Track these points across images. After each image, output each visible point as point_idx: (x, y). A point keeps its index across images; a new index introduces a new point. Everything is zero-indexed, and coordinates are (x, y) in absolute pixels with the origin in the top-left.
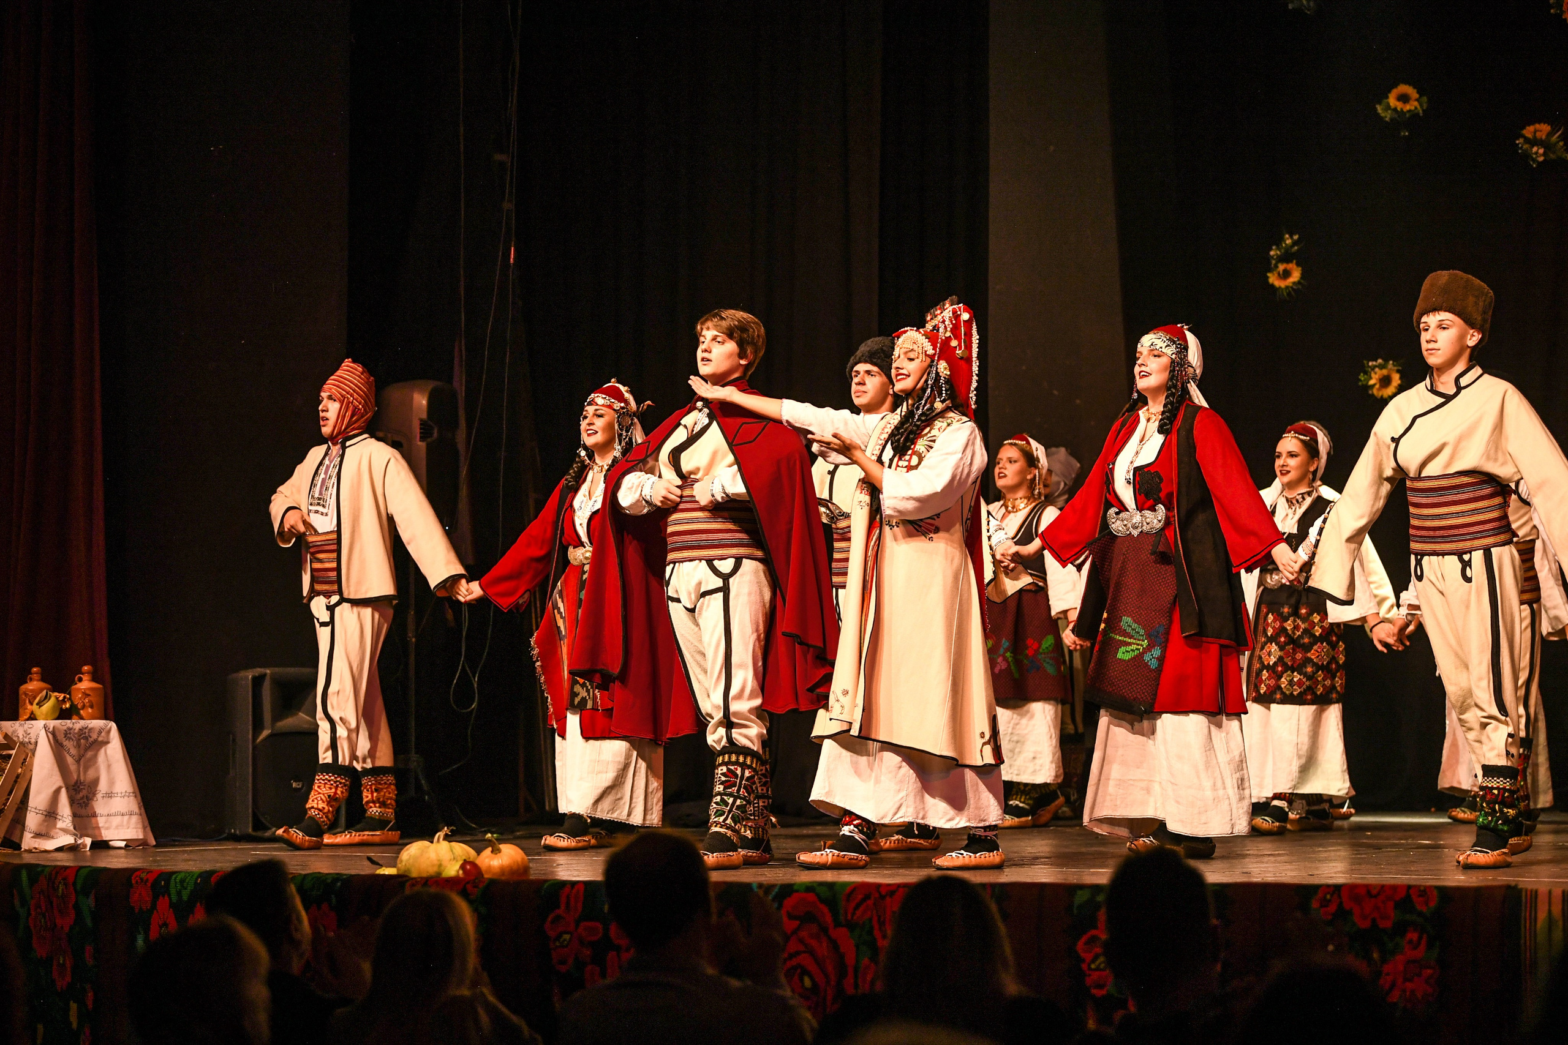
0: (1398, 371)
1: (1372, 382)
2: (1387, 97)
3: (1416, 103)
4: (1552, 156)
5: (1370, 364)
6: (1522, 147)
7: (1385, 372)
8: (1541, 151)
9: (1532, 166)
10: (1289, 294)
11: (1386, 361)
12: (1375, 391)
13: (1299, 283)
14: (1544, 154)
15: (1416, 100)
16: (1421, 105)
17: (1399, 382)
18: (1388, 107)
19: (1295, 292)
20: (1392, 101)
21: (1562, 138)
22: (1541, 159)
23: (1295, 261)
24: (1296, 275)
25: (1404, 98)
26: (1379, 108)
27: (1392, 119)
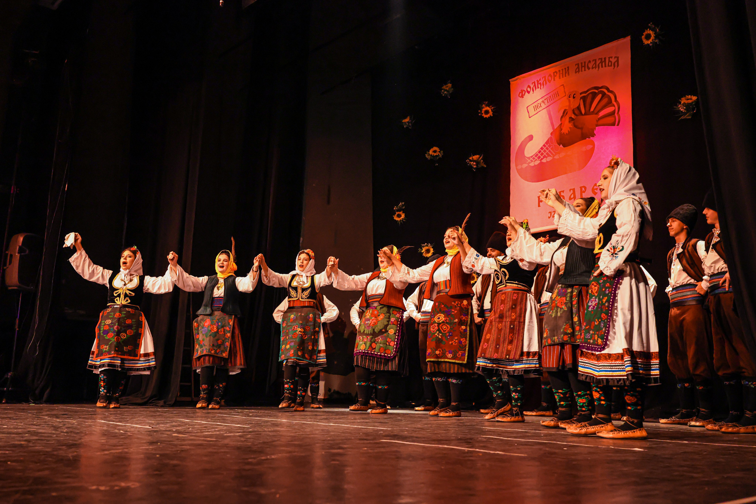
0: (432, 248)
1: (422, 251)
2: (429, 151)
3: (439, 153)
4: (480, 166)
5: (423, 245)
6: (468, 163)
7: (427, 248)
8: (474, 163)
9: (473, 171)
10: (401, 223)
11: (428, 243)
12: (424, 255)
13: (405, 219)
14: (477, 165)
15: (439, 152)
16: (441, 154)
17: (433, 251)
18: (429, 155)
19: (403, 222)
20: (431, 152)
21: (482, 159)
22: (475, 167)
23: (402, 211)
24: (403, 216)
25: (435, 151)
26: (426, 155)
27: (431, 159)
